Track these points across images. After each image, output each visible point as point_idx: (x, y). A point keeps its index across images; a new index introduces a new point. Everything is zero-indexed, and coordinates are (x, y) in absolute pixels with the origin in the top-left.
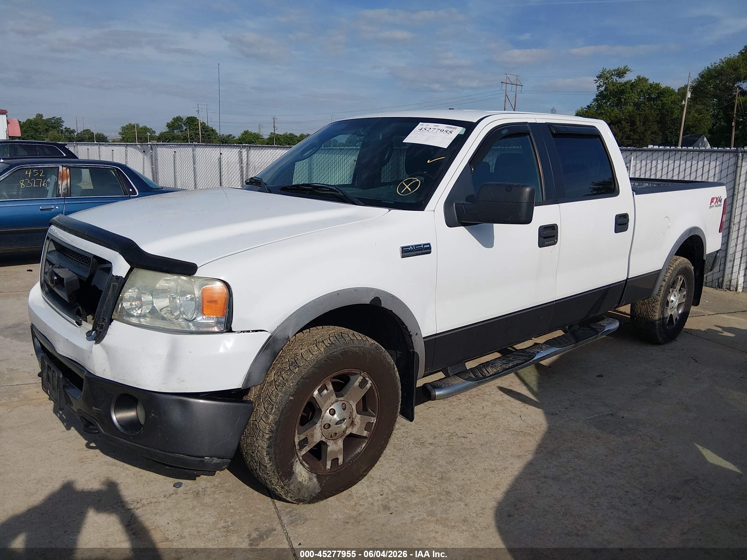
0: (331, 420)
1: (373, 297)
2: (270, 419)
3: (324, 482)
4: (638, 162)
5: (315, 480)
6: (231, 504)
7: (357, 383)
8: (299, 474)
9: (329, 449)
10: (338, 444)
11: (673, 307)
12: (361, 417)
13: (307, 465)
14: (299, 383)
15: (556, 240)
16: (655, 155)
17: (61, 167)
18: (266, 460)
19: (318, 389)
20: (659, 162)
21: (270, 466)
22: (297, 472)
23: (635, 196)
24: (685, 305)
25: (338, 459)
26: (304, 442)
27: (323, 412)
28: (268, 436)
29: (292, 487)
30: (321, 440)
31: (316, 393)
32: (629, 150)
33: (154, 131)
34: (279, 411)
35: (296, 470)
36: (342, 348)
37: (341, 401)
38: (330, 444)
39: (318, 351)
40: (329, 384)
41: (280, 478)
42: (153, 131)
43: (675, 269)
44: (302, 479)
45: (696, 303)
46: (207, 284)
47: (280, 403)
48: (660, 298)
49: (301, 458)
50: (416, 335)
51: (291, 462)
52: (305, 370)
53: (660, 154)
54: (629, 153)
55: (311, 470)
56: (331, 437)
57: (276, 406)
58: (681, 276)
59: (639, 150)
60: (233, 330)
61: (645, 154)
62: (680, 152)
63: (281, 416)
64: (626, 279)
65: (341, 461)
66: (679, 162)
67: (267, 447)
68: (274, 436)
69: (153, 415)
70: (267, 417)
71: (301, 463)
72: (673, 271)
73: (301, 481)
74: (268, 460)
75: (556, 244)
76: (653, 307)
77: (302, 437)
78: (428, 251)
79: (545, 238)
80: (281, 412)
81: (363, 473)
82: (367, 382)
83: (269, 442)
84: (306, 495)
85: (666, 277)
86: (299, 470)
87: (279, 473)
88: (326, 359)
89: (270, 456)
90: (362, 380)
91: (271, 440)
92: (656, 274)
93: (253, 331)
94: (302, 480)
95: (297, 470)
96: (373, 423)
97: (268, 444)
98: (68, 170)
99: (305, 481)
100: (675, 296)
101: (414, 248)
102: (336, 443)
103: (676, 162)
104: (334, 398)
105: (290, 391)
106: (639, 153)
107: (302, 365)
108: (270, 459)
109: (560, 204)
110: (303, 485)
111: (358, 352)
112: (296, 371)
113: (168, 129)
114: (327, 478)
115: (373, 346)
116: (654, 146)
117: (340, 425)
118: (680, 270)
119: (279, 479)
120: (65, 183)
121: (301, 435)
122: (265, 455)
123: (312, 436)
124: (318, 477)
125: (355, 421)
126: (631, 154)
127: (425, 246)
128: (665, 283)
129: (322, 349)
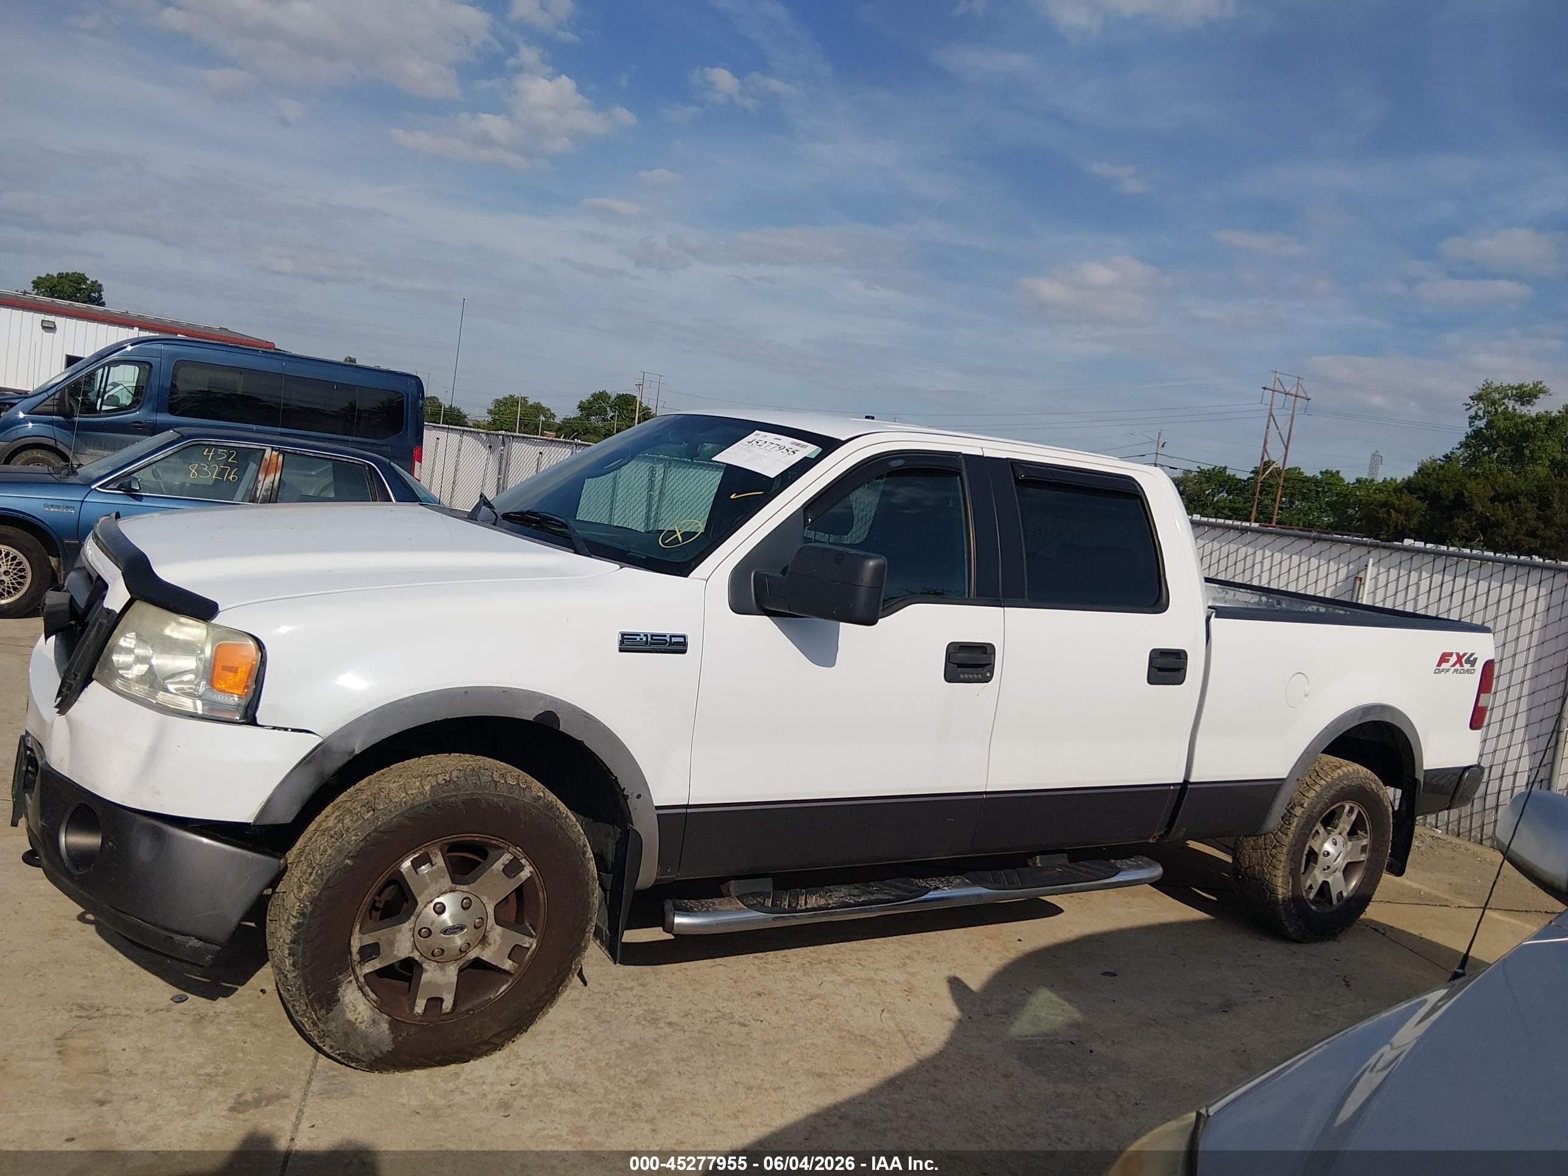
0: (433, 923)
1: (541, 709)
2: (304, 892)
3: (404, 1034)
4: (1382, 570)
5: (385, 1027)
6: (247, 1044)
7: (499, 866)
8: (350, 1007)
9: (425, 977)
10: (447, 973)
11: (1329, 867)
12: (503, 932)
13: (373, 996)
14: (368, 838)
15: (988, 675)
16: (1417, 560)
17: (268, 450)
18: (288, 966)
19: (411, 859)
20: (1425, 575)
21: (295, 977)
22: (347, 1002)
23: (1213, 620)
24: (1367, 869)
25: (441, 1000)
26: (370, 952)
27: (420, 906)
28: (295, 922)
29: (332, 1026)
30: (411, 955)
31: (407, 864)
32: (1365, 545)
33: (553, 414)
34: (322, 880)
35: (344, 996)
36: (469, 792)
37: (463, 891)
38: (429, 968)
39: (419, 789)
40: (435, 853)
41: (311, 1003)
42: (551, 414)
43: (1329, 786)
44: (356, 1017)
45: (1398, 869)
46: (227, 639)
47: (326, 866)
48: (1287, 840)
49: (362, 979)
50: (637, 798)
51: (335, 979)
52: (384, 817)
53: (1428, 558)
54: (1365, 550)
55: (381, 1006)
56: (433, 954)
57: (317, 871)
58: (1352, 805)
59: (1384, 547)
60: (259, 722)
61: (1396, 557)
62: (1467, 560)
63: (323, 889)
64: (1181, 781)
65: (448, 1005)
66: (1464, 580)
67: (291, 941)
68: (306, 922)
69: (110, 843)
70: (300, 888)
71: (360, 988)
72: (1323, 789)
73: (353, 1019)
74: (290, 965)
75: (990, 683)
76: (1273, 857)
77: (368, 940)
78: (681, 648)
79: (960, 666)
80: (326, 883)
81: (491, 1037)
82: (522, 868)
83: (296, 933)
84: (361, 1049)
85: (1306, 799)
86: (352, 998)
87: (308, 994)
88: (431, 805)
89: (295, 957)
90: (511, 861)
91: (300, 930)
92: (1272, 787)
93: (293, 730)
94: (356, 1019)
95: (346, 998)
96: (528, 949)
97: (293, 936)
98: (281, 458)
99: (361, 1023)
100: (1335, 844)
101: (649, 639)
102: (442, 969)
103: (1457, 579)
104: (447, 882)
105: (348, 848)
106: (1385, 553)
107: (382, 807)
108: (294, 965)
109: (1005, 608)
110: (355, 1030)
111: (501, 805)
112: (367, 817)
113: (580, 413)
114: (413, 1030)
115: (541, 801)
116: (1416, 542)
117: (452, 936)
118: (1342, 788)
119: (309, 1006)
120: (270, 478)
121: (366, 936)
122: (286, 956)
123: (391, 944)
124: (394, 1024)
125: (490, 937)
126: (1369, 552)
127: (674, 640)
128: (1303, 809)
129: (427, 788)
